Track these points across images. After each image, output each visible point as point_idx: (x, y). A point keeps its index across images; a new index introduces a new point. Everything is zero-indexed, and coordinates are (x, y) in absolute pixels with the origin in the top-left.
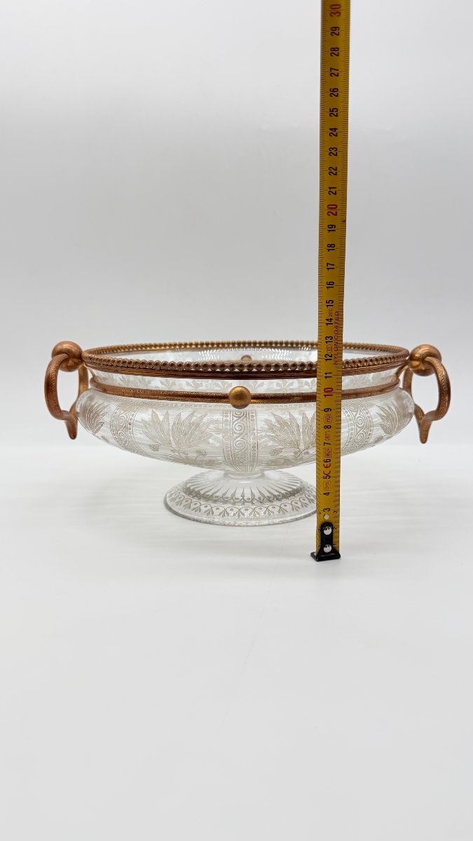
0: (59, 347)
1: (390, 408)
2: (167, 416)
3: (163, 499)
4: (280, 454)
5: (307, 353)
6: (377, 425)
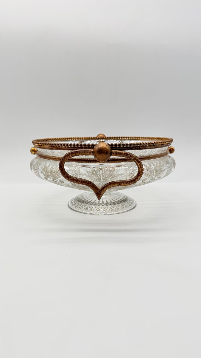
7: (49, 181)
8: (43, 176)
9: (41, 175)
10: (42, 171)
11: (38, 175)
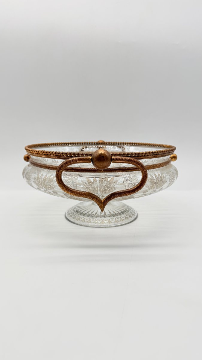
7: (43, 191)
8: (36, 186)
9: (34, 184)
10: (34, 180)
11: (31, 185)
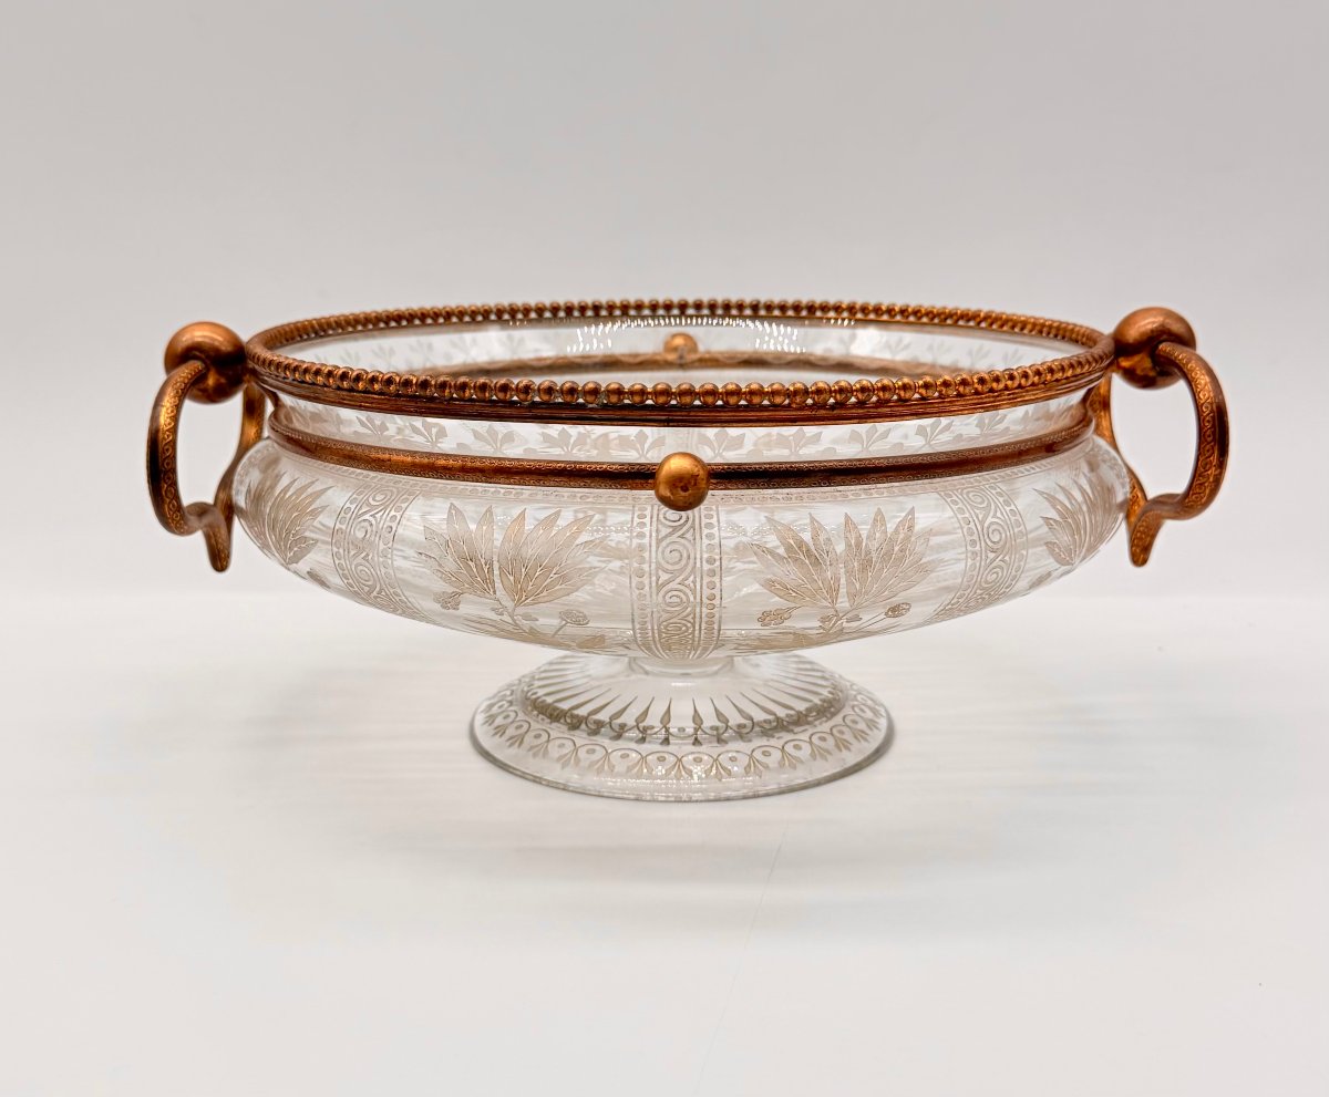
0: (186, 340)
1: (1069, 496)
2: (488, 516)
3: (465, 729)
4: (787, 623)
5: (846, 333)
6: (1036, 542)
